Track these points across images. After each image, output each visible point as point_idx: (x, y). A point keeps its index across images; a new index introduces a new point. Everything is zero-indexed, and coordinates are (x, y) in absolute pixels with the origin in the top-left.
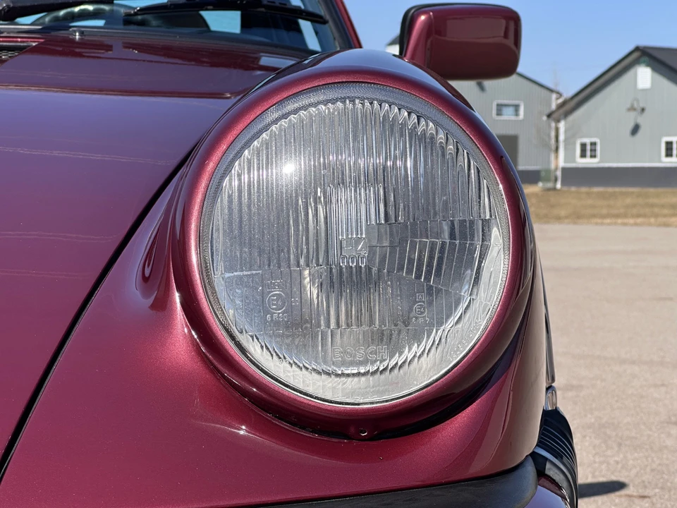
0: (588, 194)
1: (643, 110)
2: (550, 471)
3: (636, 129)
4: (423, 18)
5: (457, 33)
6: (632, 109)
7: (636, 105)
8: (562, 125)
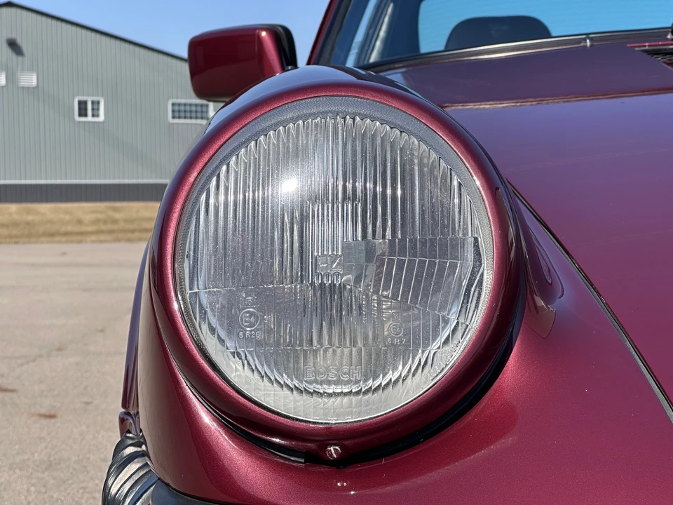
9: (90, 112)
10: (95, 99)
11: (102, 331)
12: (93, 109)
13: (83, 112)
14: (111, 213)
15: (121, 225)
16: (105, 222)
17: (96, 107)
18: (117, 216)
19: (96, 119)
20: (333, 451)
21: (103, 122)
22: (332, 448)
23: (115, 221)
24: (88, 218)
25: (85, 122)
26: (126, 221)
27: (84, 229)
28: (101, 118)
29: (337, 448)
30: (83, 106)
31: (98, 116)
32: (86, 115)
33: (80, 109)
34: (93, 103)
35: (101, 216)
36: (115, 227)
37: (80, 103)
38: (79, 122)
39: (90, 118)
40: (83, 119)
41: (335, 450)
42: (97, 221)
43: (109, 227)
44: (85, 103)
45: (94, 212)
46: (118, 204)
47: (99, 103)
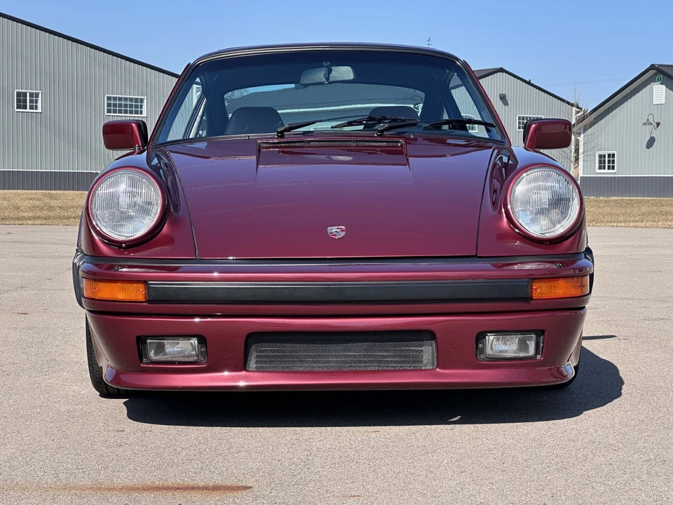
0: (606, 201)
1: (658, 124)
2: (587, 256)
3: (651, 143)
4: (534, 126)
5: (545, 130)
6: (648, 123)
7: (651, 121)
8: (581, 138)
9: (28, 105)
13: (22, 104)
16: (42, 209)
24: (24, 204)
27: (21, 214)
28: (39, 110)
29: (124, 245)
30: (22, 98)
31: (36, 108)
34: (31, 95)
37: (19, 95)
42: (34, 208)
44: (24, 95)
47: (37, 95)
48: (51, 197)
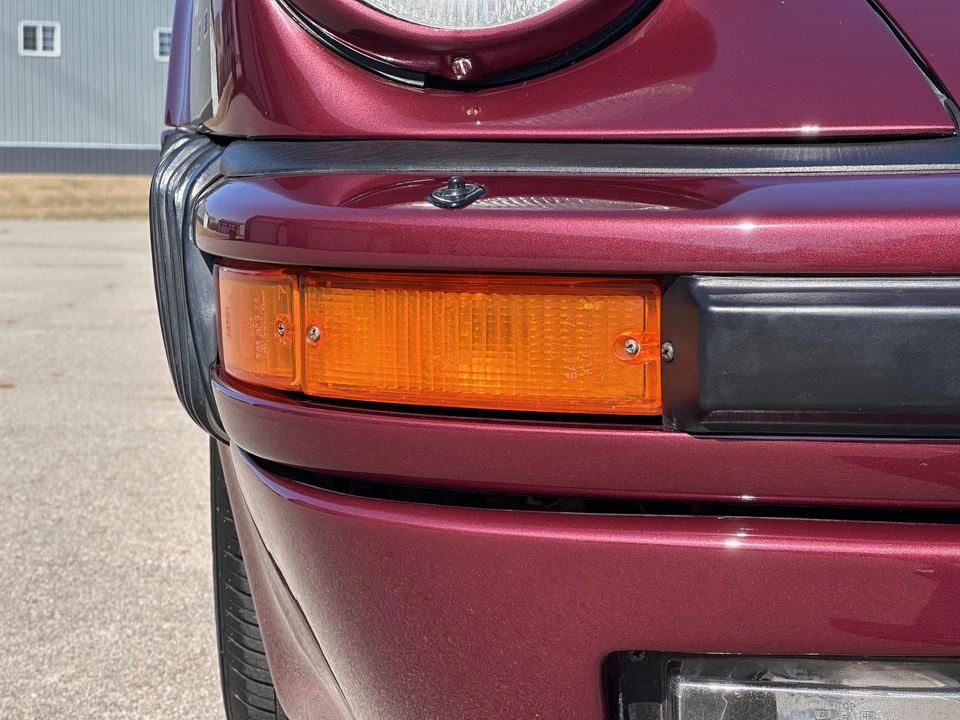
9: (40, 43)
10: (49, 24)
11: (70, 306)
12: (44, 39)
13: (30, 43)
14: (70, 190)
15: (85, 207)
16: (62, 203)
17: (49, 35)
18: (80, 194)
19: (48, 54)
20: (462, 66)
21: (59, 58)
22: (460, 62)
23: (75, 202)
24: (37, 195)
25: (32, 57)
26: (91, 201)
27: (30, 211)
28: (57, 52)
29: (467, 61)
30: (30, 35)
31: (52, 49)
32: (34, 48)
33: (26, 39)
34: (45, 29)
35: (55, 194)
36: (77, 210)
37: (26, 29)
38: (25, 57)
39: (39, 52)
40: (29, 53)
41: (464, 63)
42: (49, 201)
43: (68, 209)
44: (34, 29)
45: (44, 188)
46: (81, 178)
47: (53, 30)
48: (76, 185)
